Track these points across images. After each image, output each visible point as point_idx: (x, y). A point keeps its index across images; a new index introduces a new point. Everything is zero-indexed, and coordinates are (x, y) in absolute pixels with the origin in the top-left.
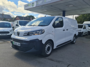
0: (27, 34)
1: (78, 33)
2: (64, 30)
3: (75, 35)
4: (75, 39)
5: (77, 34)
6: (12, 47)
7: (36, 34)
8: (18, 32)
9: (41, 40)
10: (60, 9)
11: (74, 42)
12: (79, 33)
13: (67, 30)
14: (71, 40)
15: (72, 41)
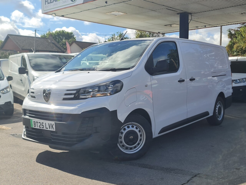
0: (73, 96)
1: (231, 91)
2: (181, 81)
3: (221, 95)
4: (220, 109)
5: (228, 92)
6: (27, 137)
7: (98, 95)
8: (44, 91)
9: (115, 112)
10: (169, 8)
11: (220, 119)
12: (233, 88)
13: (192, 80)
14: (207, 113)
15: (211, 114)
